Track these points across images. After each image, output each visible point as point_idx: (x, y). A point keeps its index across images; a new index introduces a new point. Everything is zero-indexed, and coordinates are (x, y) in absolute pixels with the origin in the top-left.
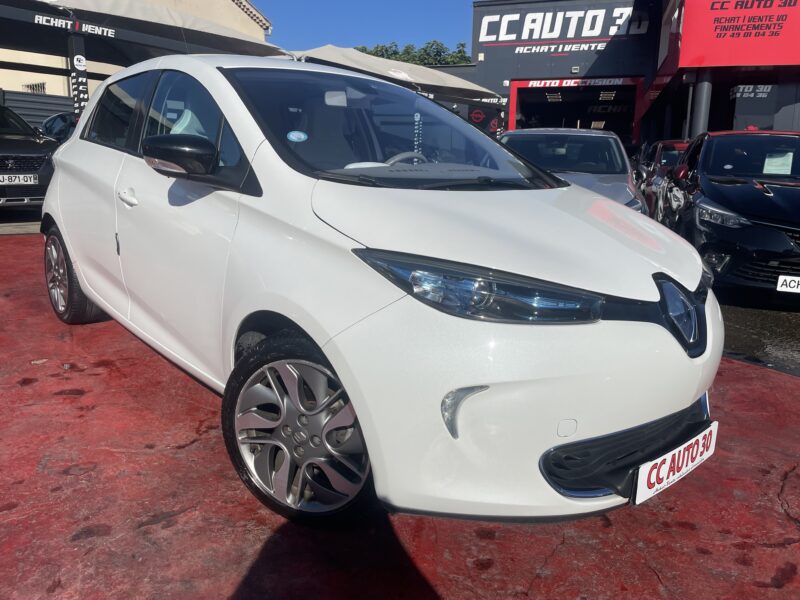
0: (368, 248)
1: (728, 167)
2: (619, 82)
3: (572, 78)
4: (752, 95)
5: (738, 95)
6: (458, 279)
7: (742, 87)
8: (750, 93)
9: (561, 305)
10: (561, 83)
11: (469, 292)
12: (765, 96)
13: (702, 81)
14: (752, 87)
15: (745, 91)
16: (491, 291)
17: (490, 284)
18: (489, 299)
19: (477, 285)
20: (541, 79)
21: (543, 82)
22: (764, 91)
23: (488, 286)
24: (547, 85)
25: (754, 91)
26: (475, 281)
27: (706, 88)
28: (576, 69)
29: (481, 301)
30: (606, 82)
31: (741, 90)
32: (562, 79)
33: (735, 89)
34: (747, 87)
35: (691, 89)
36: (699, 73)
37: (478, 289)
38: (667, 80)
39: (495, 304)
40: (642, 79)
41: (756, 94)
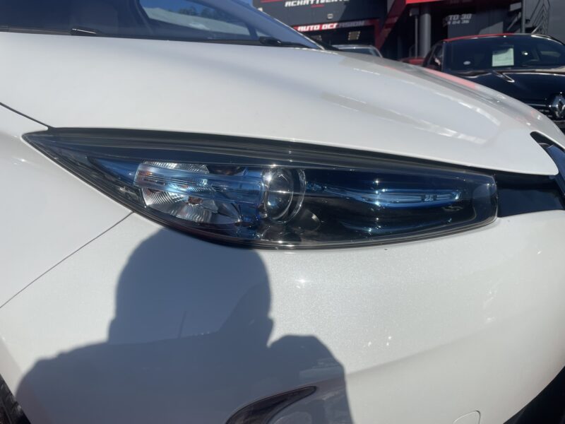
0: (51, 130)
1: (467, 63)
2: (361, 23)
3: (328, 23)
4: (459, 22)
5: (449, 23)
6: (233, 170)
7: (451, 17)
8: (457, 21)
9: (429, 199)
10: (321, 27)
11: (255, 193)
12: (467, 22)
13: (424, 13)
14: (458, 16)
15: (453, 20)
16: (297, 186)
17: (294, 173)
18: (294, 203)
19: (269, 178)
20: (306, 25)
21: (308, 27)
22: (467, 18)
23: (290, 179)
24: (311, 29)
25: (460, 19)
26: (266, 170)
27: (427, 18)
28: (330, 16)
29: (280, 208)
30: (353, 24)
31: (451, 19)
32: (321, 24)
33: (446, 19)
34: (454, 16)
35: (416, 20)
36: (421, 7)
37: (272, 186)
38: (395, 20)
39: (307, 211)
40: (378, 20)
41: (461, 21)
